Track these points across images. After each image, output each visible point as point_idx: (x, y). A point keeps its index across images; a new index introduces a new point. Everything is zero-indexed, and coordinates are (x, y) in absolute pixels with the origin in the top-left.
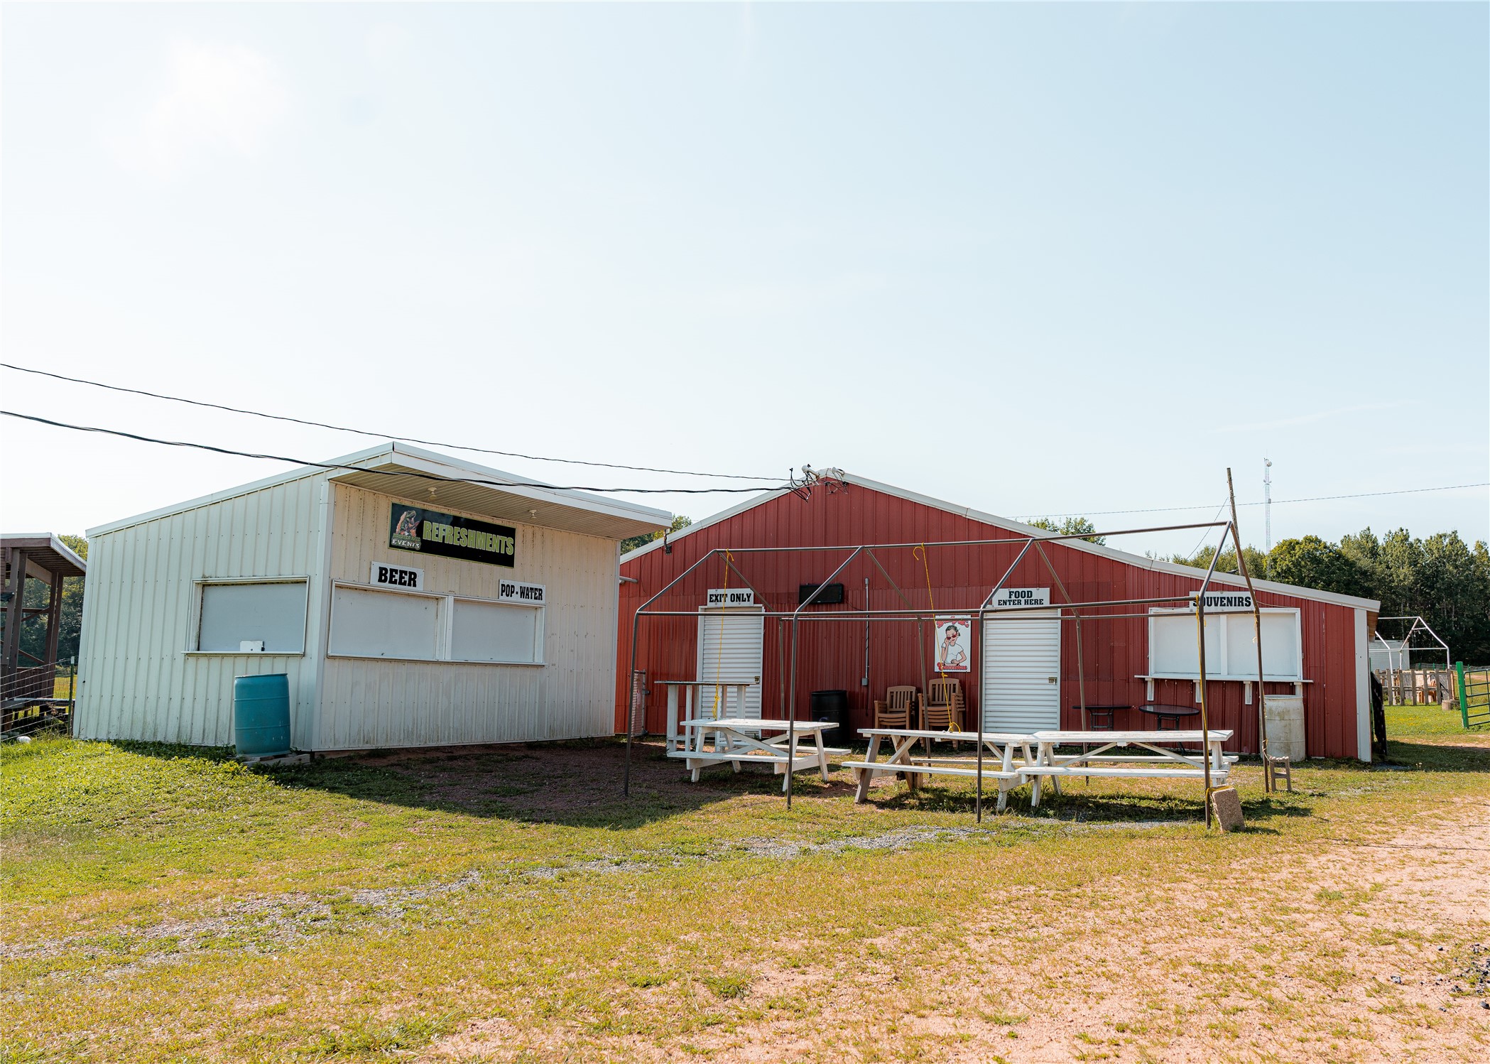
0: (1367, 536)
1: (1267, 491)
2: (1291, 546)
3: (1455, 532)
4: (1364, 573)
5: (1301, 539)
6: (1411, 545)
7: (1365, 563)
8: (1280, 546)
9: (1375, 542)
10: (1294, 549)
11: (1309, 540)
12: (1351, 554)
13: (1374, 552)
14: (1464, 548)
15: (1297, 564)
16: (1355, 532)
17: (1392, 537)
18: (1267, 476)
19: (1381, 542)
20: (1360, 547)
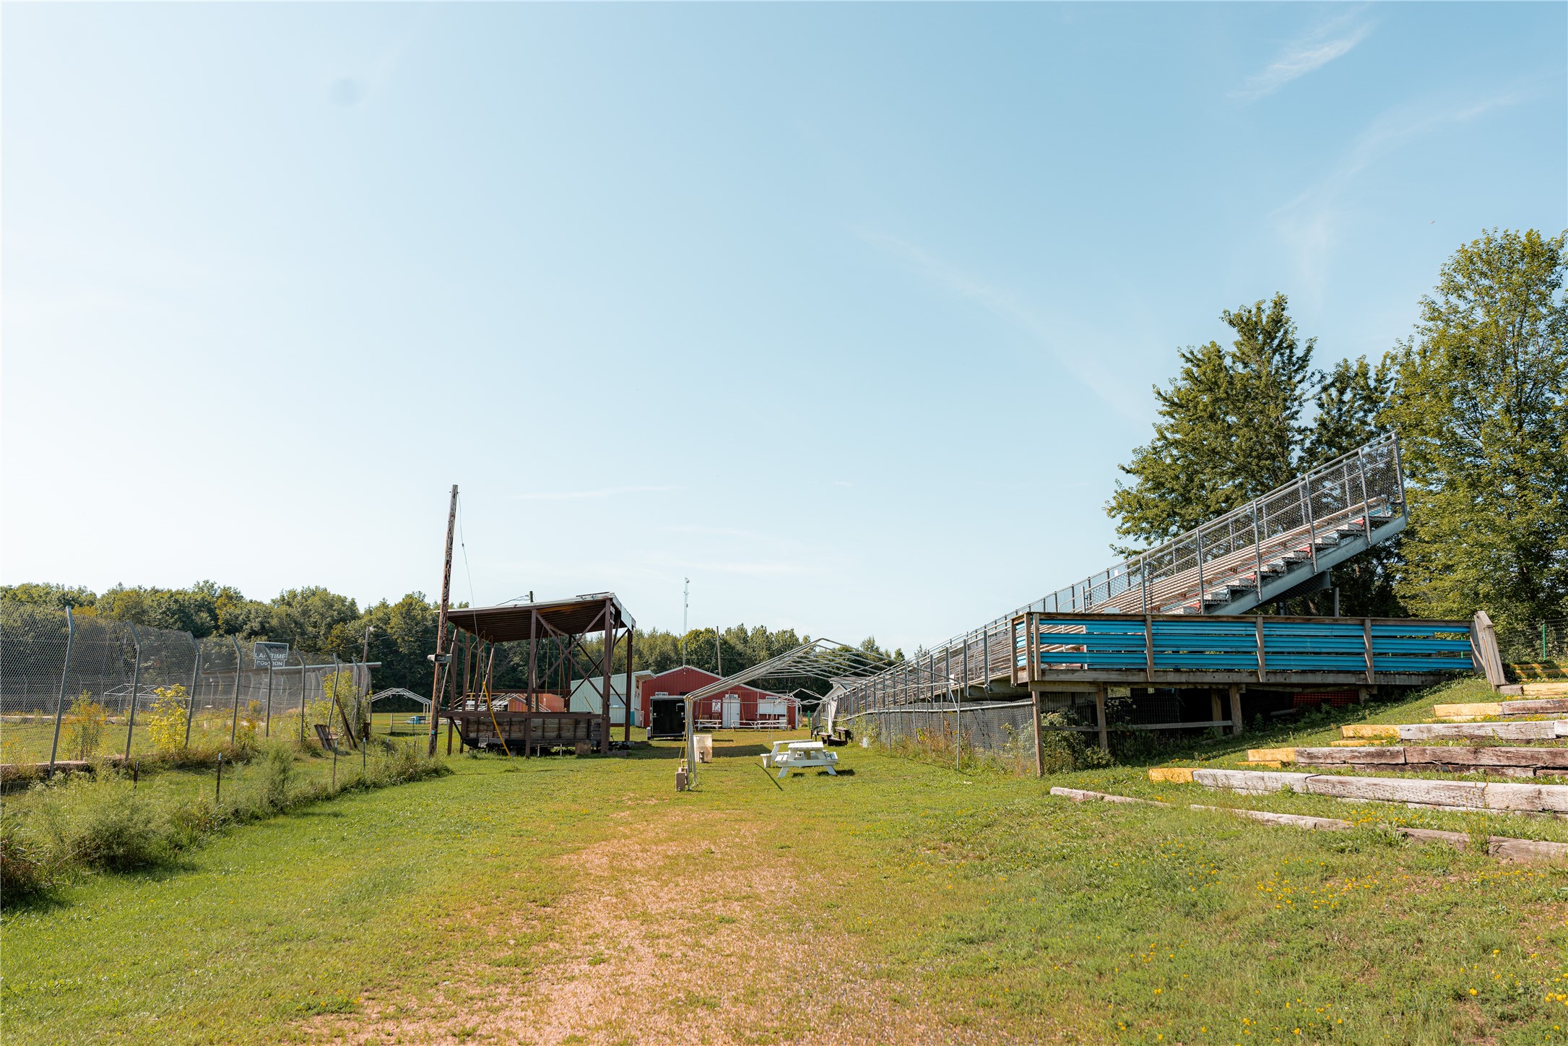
0: (742, 629)
1: (686, 600)
2: (697, 634)
3: (792, 630)
4: (740, 654)
5: (703, 630)
6: (767, 637)
7: (740, 647)
8: (691, 633)
9: (746, 633)
10: (698, 636)
11: (708, 631)
12: (733, 641)
13: (745, 641)
14: (797, 640)
15: (700, 647)
16: (734, 626)
17: (756, 631)
18: (686, 589)
19: (749, 634)
20: (738, 637)
